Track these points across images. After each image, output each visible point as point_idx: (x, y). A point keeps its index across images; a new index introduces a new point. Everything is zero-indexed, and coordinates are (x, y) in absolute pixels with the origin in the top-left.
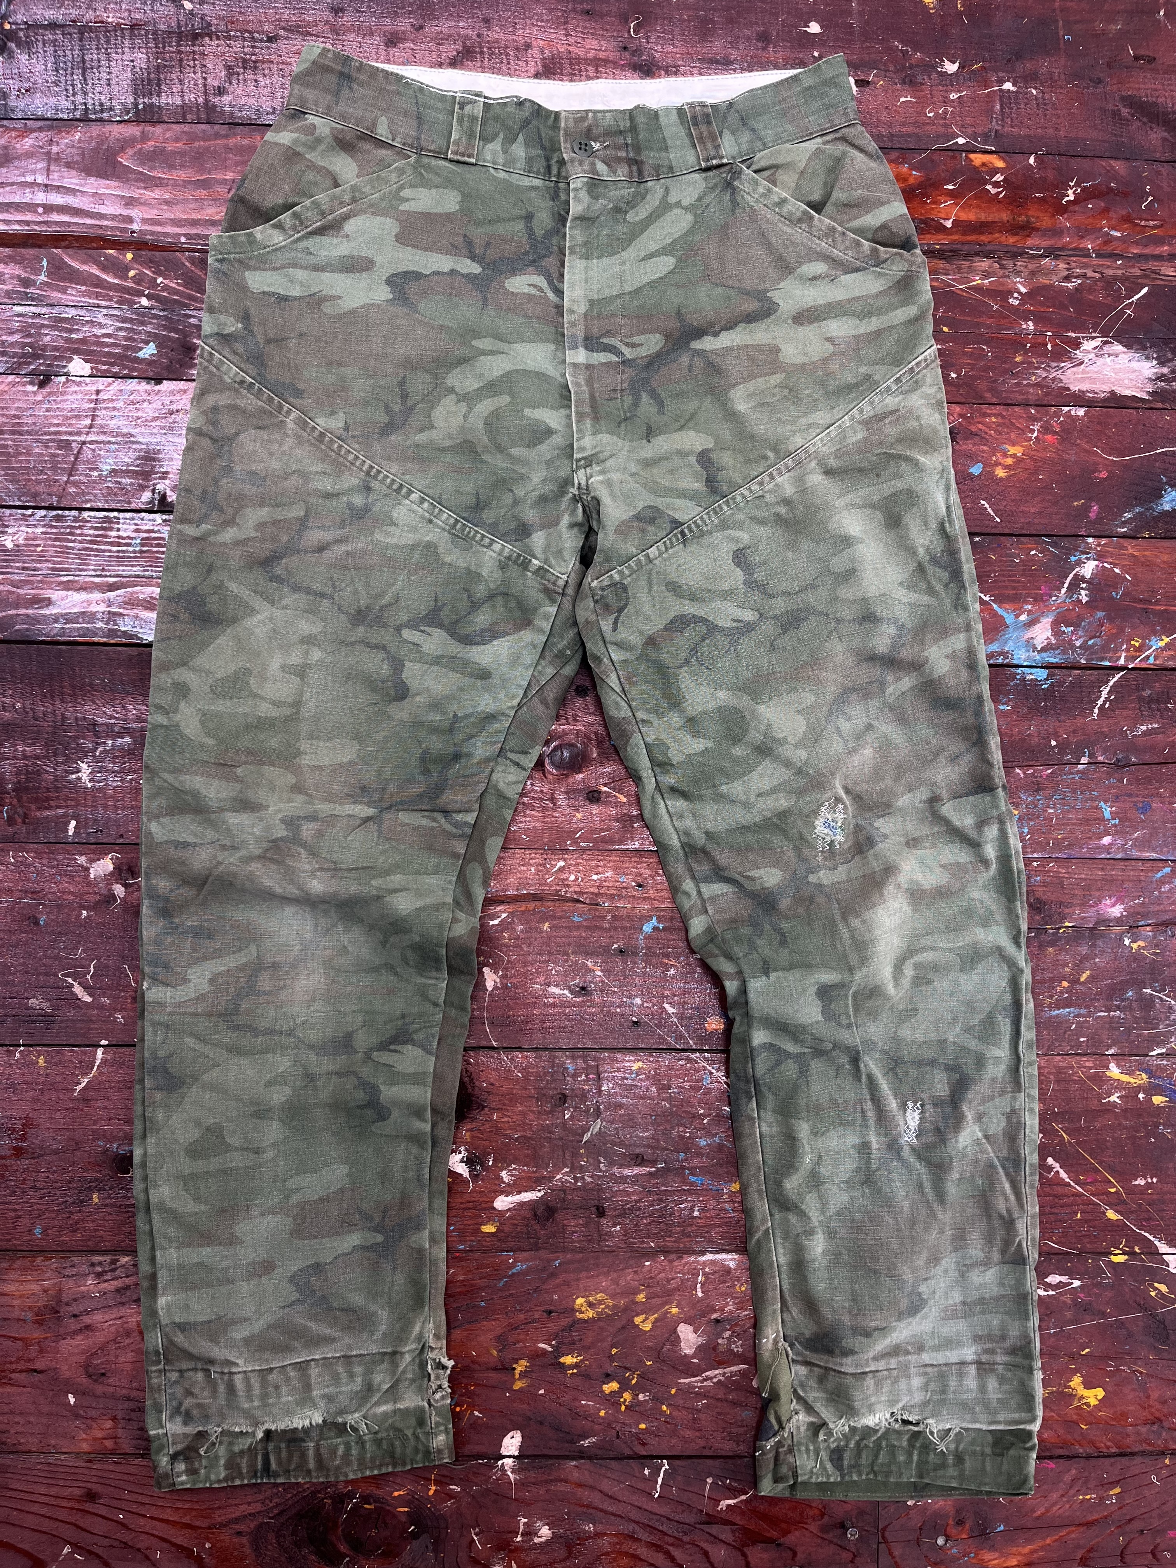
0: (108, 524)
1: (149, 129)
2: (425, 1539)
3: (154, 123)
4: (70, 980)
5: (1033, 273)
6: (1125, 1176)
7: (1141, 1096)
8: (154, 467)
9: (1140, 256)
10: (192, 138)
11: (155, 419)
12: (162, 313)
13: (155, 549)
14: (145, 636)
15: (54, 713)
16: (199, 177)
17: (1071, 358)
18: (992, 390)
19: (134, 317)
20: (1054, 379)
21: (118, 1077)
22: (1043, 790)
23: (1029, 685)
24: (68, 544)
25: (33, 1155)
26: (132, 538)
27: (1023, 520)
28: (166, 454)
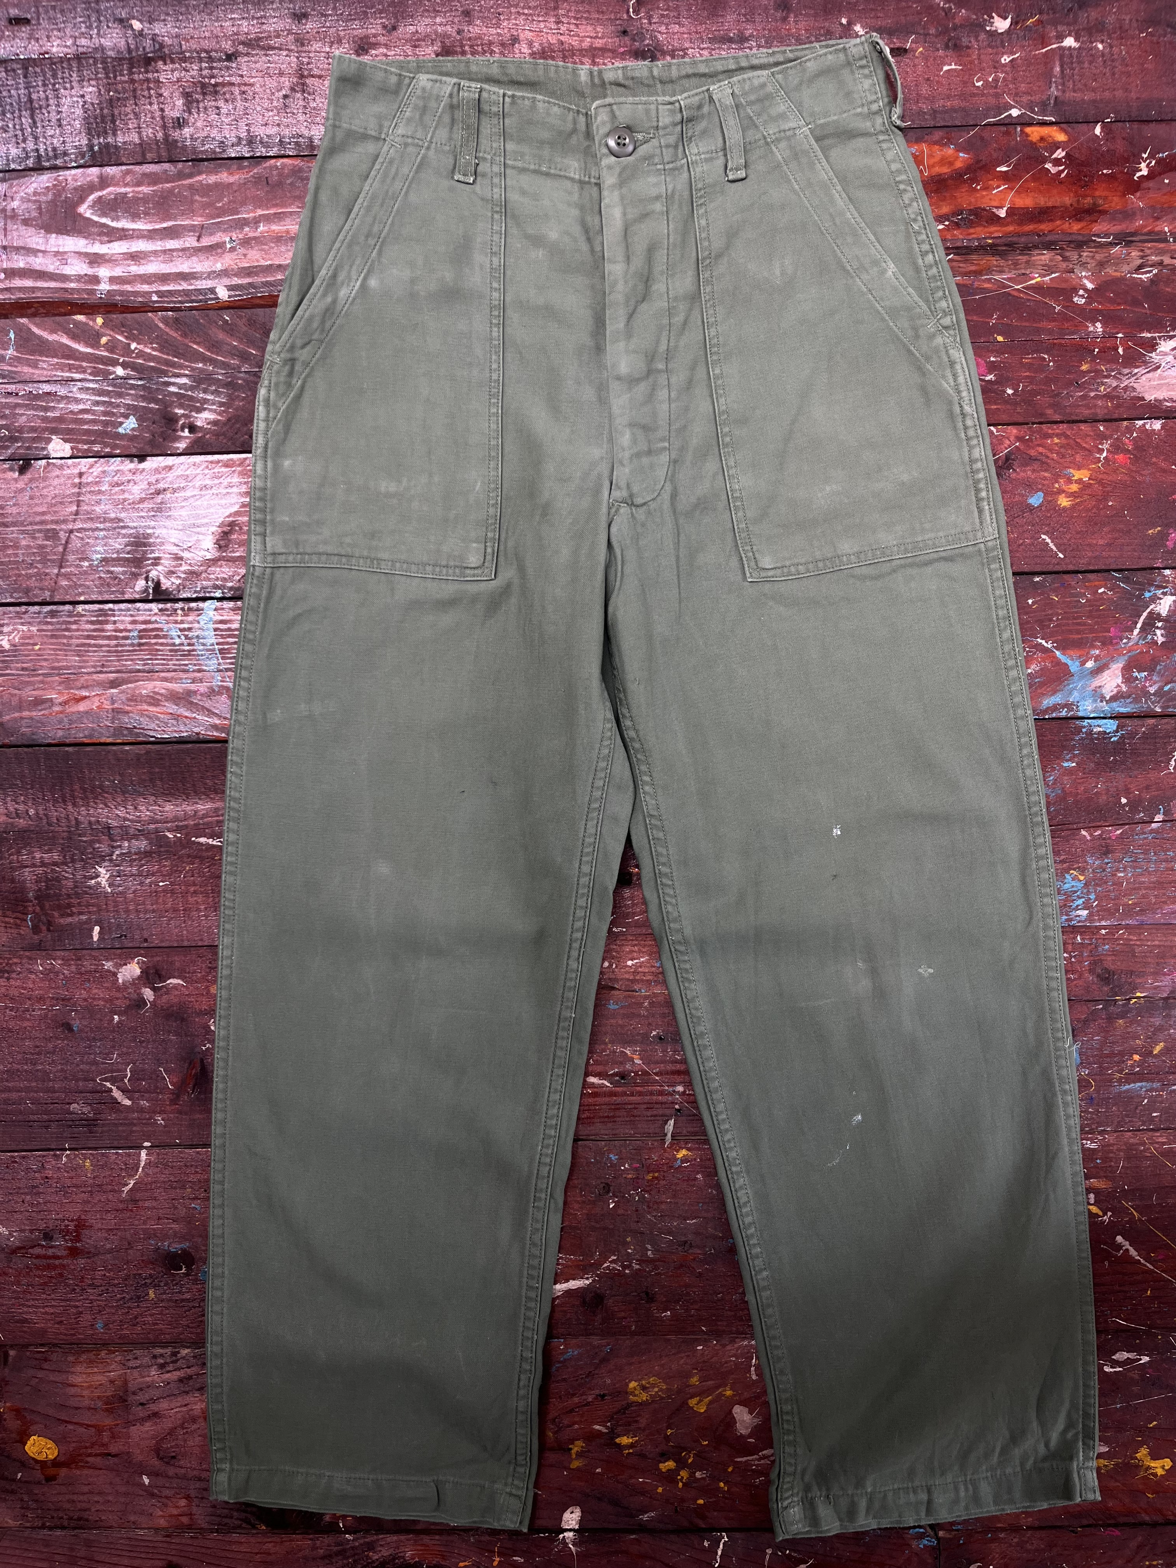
0: (103, 618)
1: (108, 172)
3: (112, 165)
4: (108, 1084)
5: (1101, 265)
8: (145, 552)
10: (153, 179)
11: (142, 500)
12: (140, 383)
13: (153, 641)
14: (152, 733)
15: (67, 818)
16: (165, 225)
17: (1145, 363)
18: (1055, 406)
19: (110, 389)
20: (1126, 389)
21: (162, 1178)
22: (1112, 852)
23: (1097, 739)
24: (65, 641)
25: (89, 1254)
26: (129, 631)
27: (1090, 554)
28: (157, 538)
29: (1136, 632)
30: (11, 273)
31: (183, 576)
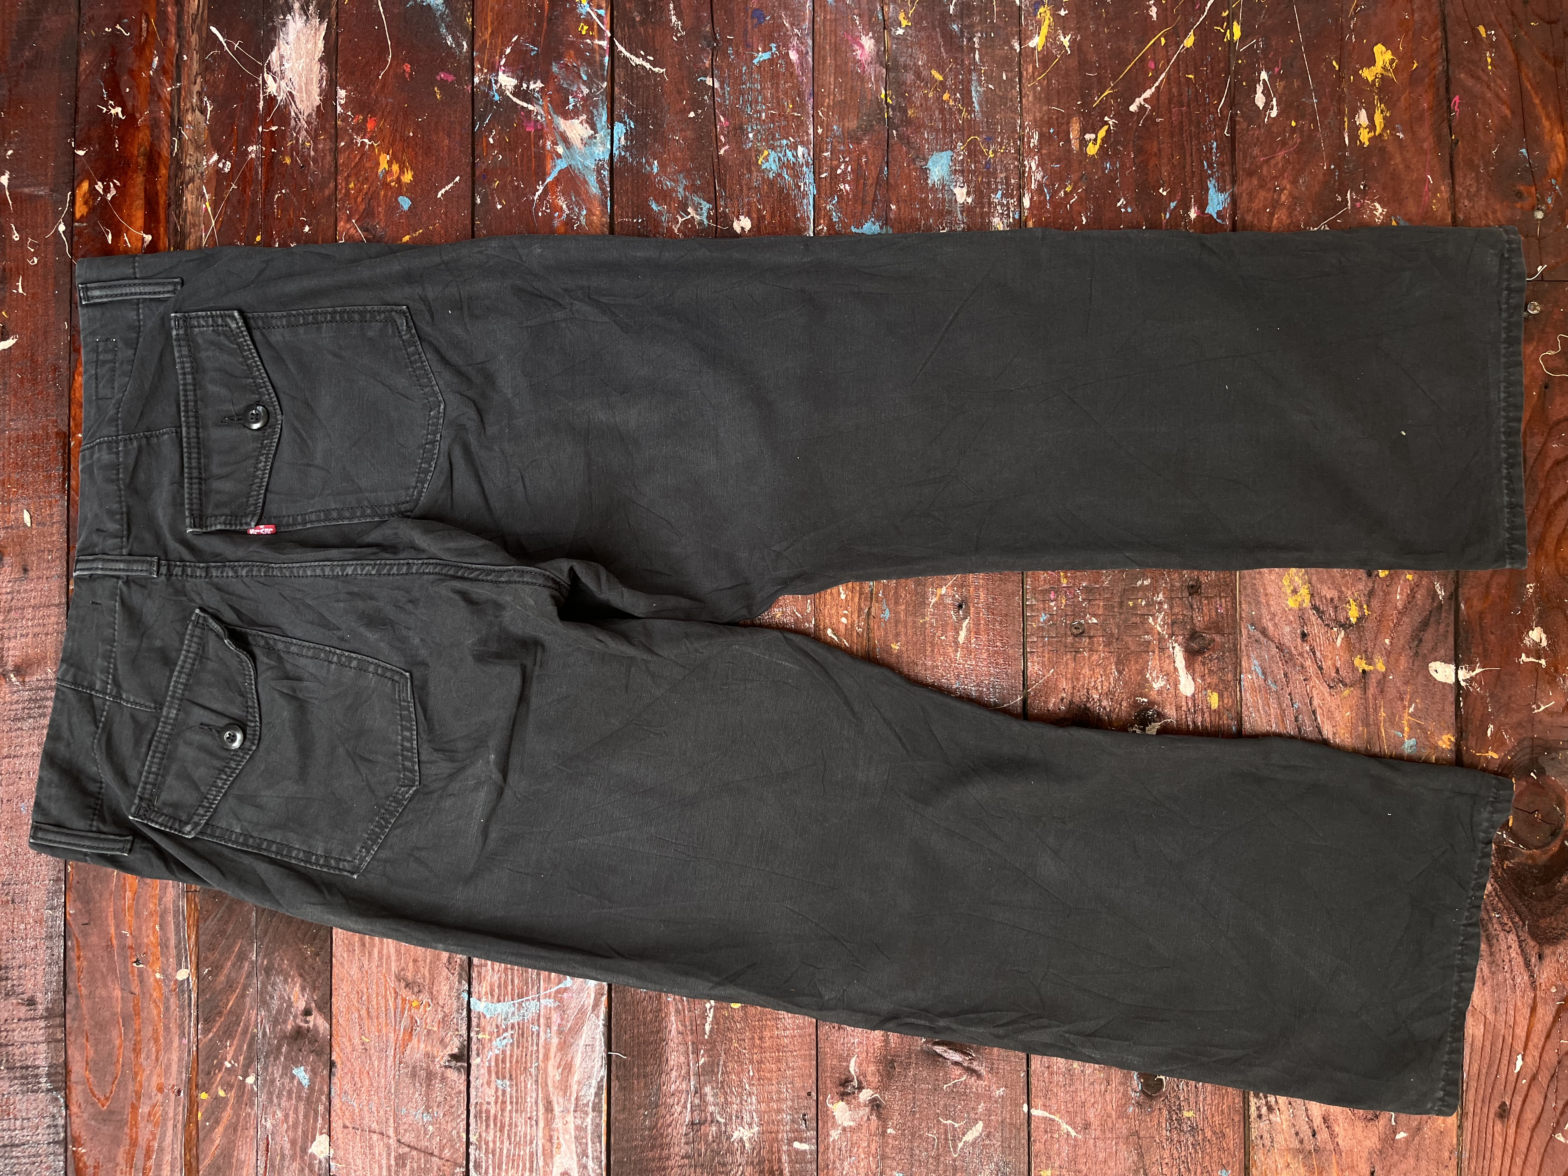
0: (483, 1115)
1: (73, 1077)
2: (1544, 761)
3: (68, 1072)
4: (960, 1145)
5: (198, 148)
6: (1148, 28)
7: (1063, 13)
8: (422, 1068)
9: (178, 36)
10: (81, 1033)
12: (262, 1062)
13: (508, 1065)
14: (600, 1076)
16: (121, 1026)
17: (286, 106)
18: (323, 186)
19: (266, 1090)
20: (309, 123)
21: (1061, 1094)
22: (741, 124)
23: (632, 142)
24: (505, 1155)
26: (497, 1089)
27: (457, 152)
29: (531, 107)
31: (445, 1030)
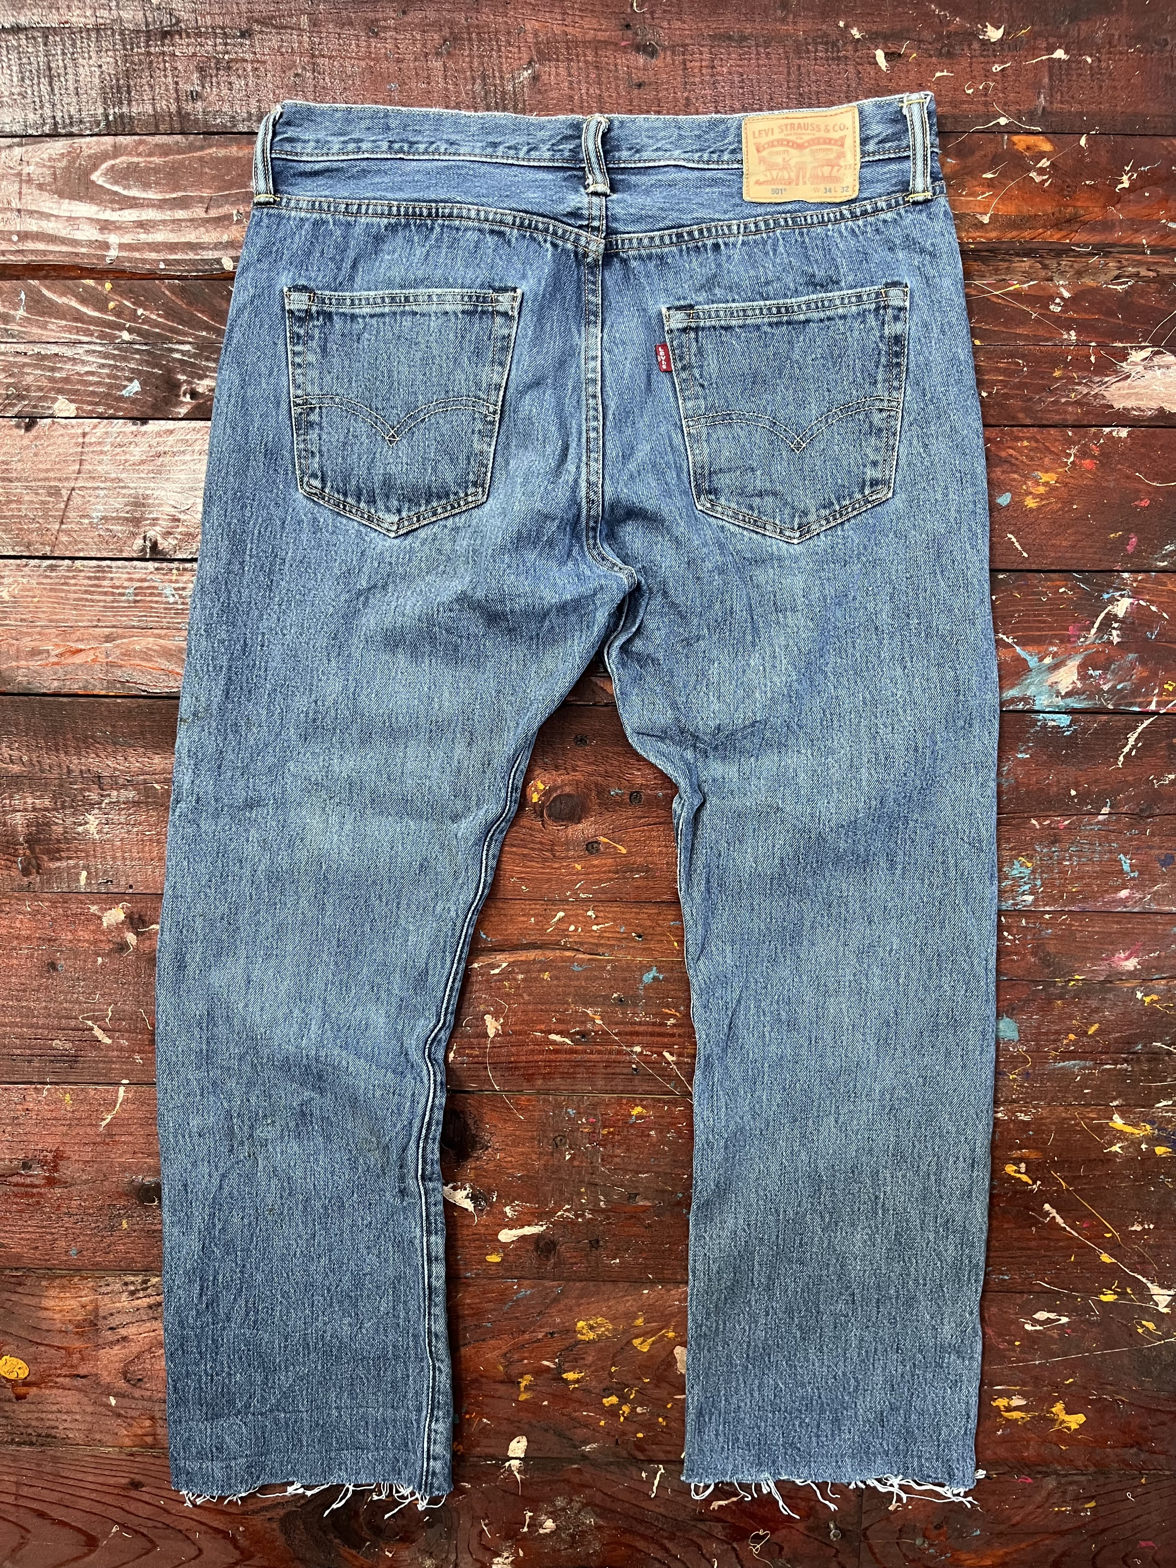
0: (100, 575)
3: (126, 135)
4: (90, 1023)
5: (1079, 274)
6: (1122, 1222)
7: (1144, 1147)
8: (143, 513)
10: (165, 150)
11: (142, 462)
12: (144, 348)
13: (148, 599)
14: (143, 688)
15: (60, 766)
16: (174, 195)
17: (1116, 372)
18: (1026, 410)
19: (116, 352)
20: (1096, 396)
21: (140, 1115)
22: (1059, 841)
23: (1050, 732)
24: (63, 595)
25: (65, 1184)
26: (126, 588)
27: (1052, 554)
28: (155, 499)
29: (1093, 631)
30: (24, 236)
31: (179, 537)
